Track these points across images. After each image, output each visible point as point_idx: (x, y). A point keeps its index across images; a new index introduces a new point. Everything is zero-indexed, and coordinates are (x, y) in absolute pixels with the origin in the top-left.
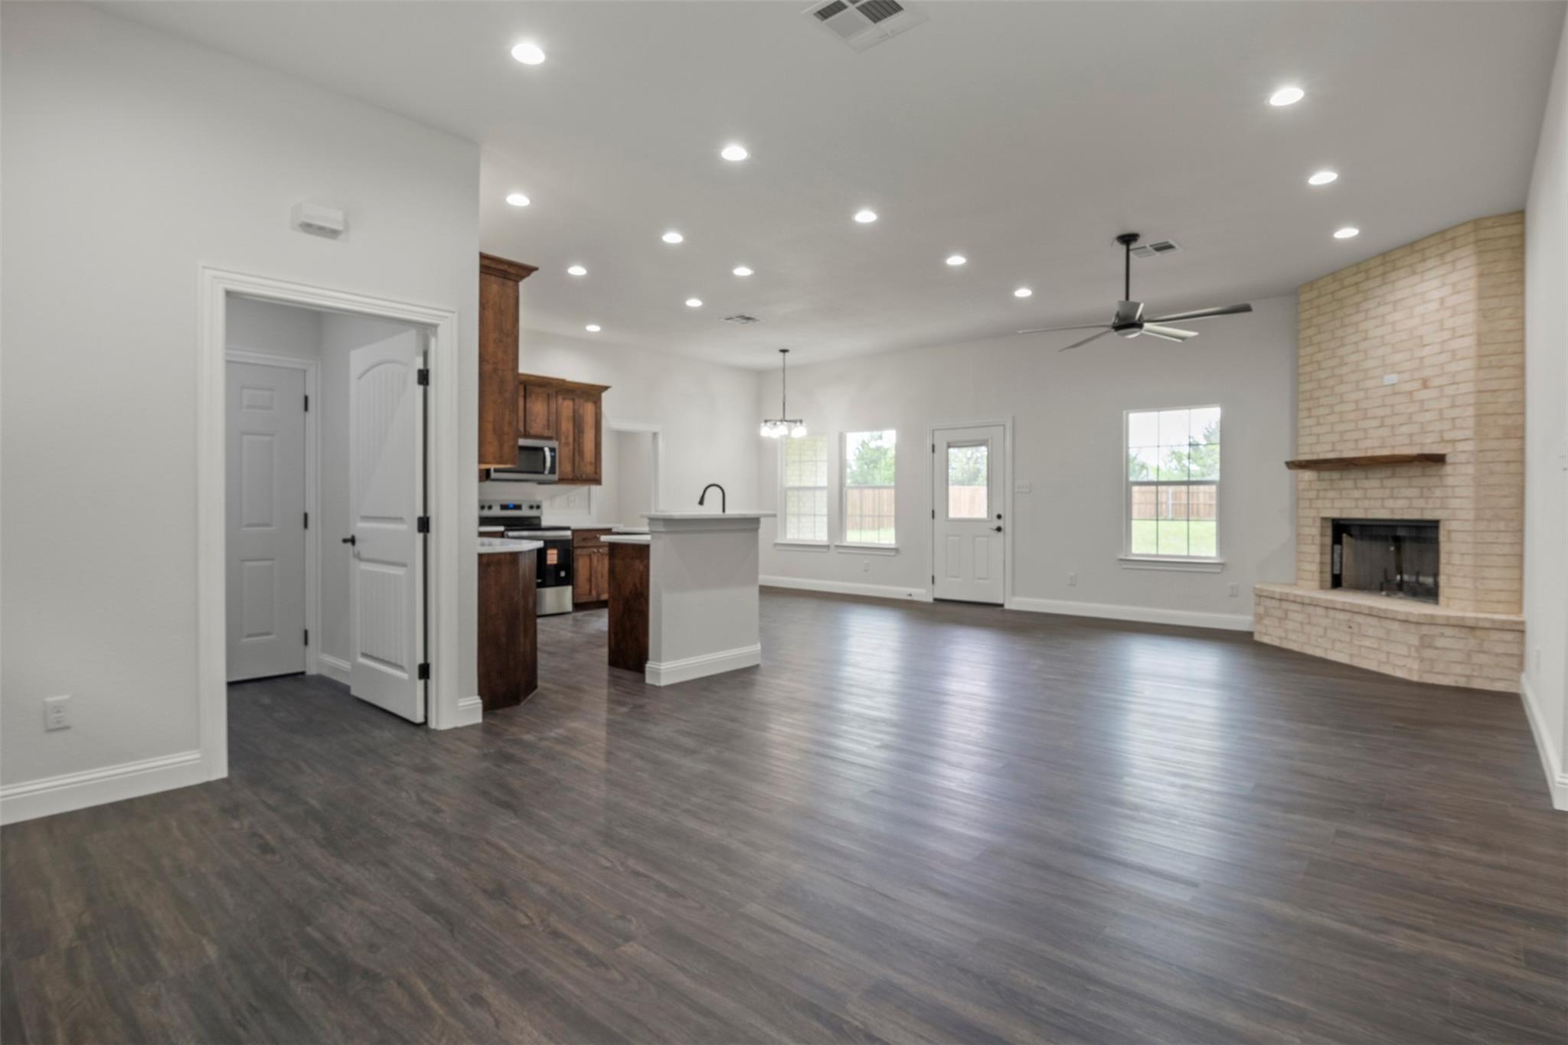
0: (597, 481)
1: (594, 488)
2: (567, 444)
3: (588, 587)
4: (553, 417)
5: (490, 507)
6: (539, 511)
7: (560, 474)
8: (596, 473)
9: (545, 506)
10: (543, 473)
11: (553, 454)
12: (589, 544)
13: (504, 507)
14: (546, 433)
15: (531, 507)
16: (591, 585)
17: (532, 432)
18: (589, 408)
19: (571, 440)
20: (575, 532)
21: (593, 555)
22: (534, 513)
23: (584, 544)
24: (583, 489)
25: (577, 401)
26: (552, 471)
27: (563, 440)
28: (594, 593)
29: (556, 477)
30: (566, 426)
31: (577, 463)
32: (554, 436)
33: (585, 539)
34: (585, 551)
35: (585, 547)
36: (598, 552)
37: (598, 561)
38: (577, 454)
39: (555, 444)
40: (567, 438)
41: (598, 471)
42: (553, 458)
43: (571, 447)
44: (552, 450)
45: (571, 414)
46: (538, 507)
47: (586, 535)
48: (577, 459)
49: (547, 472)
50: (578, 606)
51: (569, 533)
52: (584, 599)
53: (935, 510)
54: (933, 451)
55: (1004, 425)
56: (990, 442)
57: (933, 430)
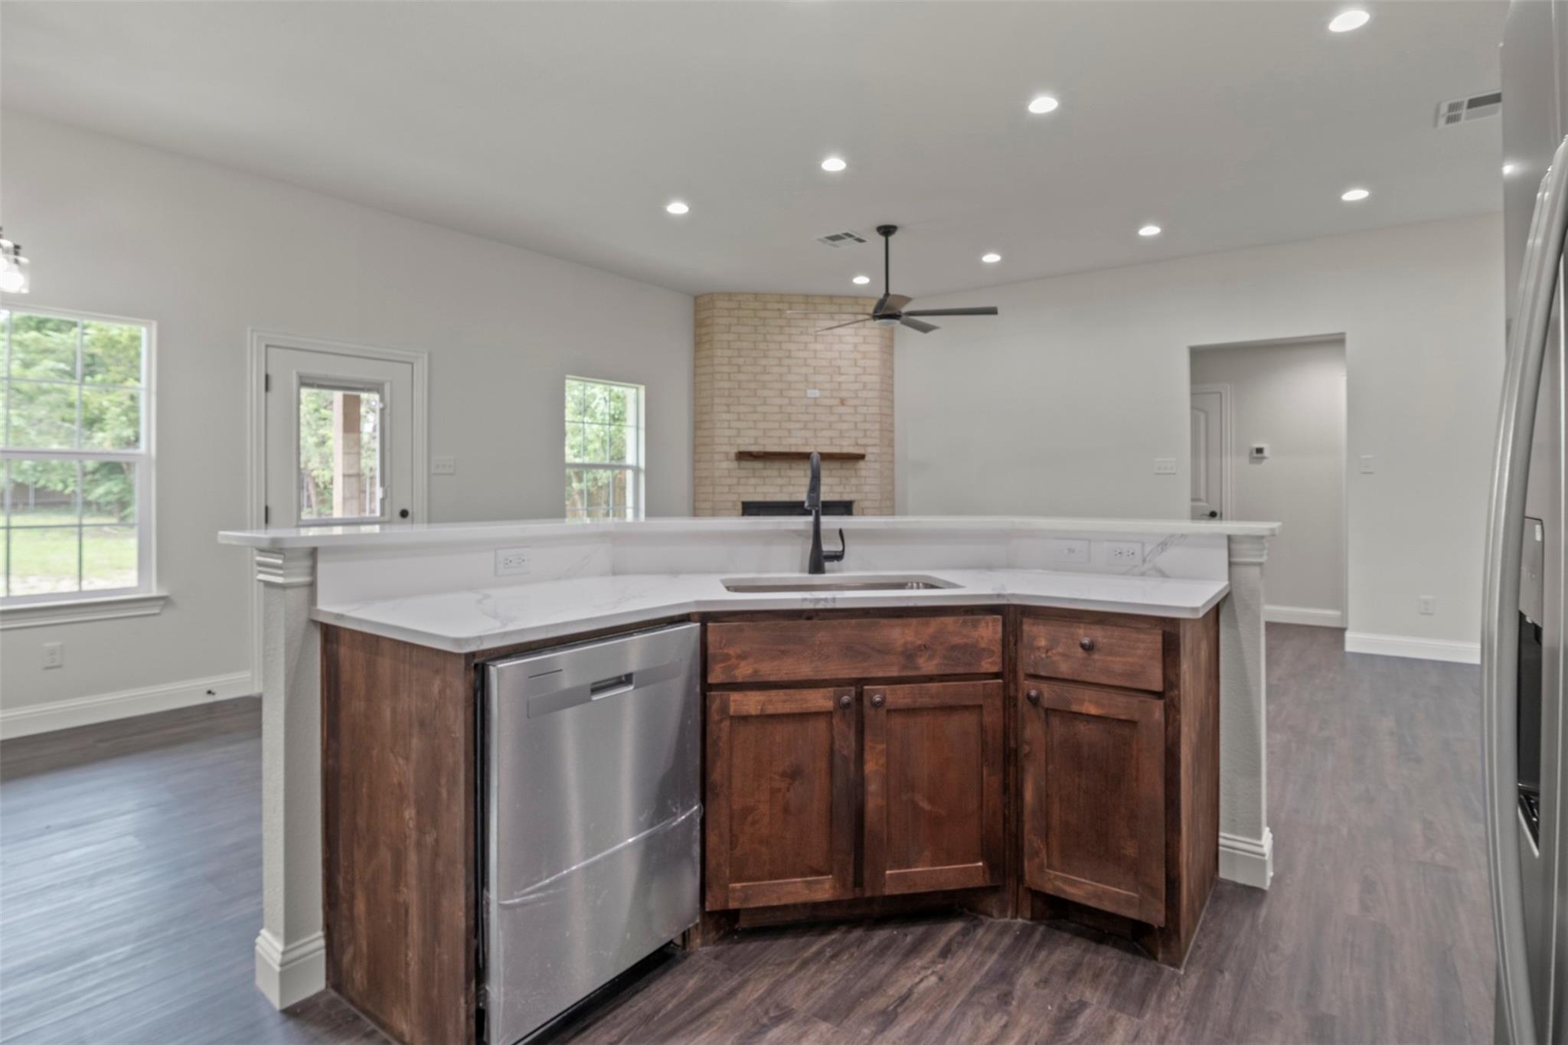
53: (270, 505)
54: (267, 388)
55: (412, 364)
56: (387, 387)
57: (267, 346)
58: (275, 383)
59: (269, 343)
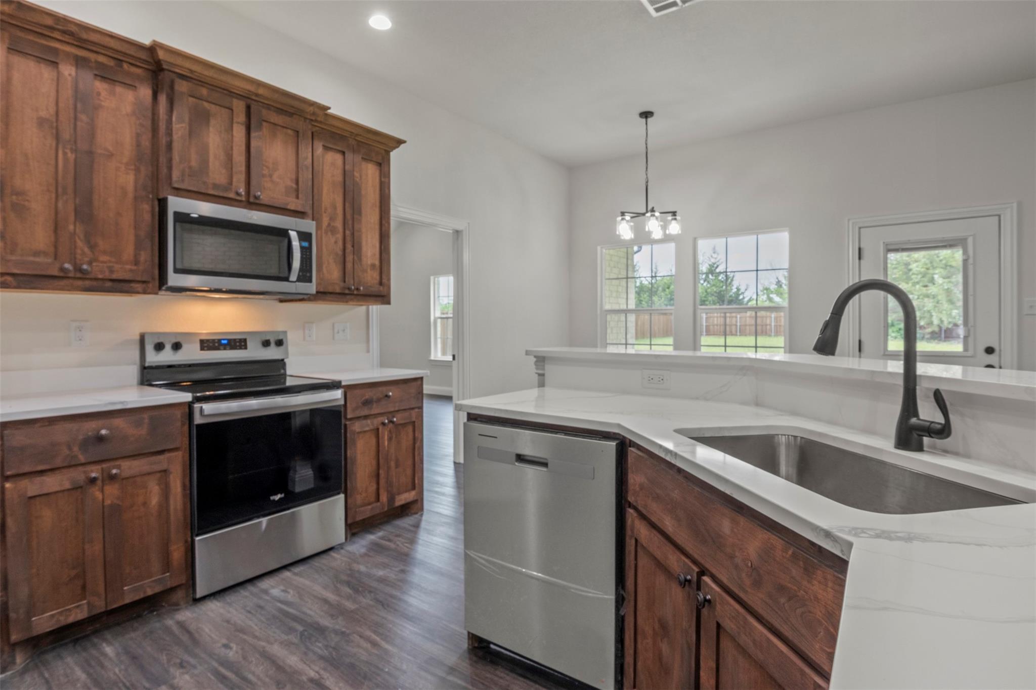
0: (383, 297)
1: (375, 309)
2: (332, 230)
3: (373, 487)
4: (306, 176)
5: (177, 346)
6: (281, 348)
7: (318, 285)
8: (381, 283)
9: (292, 338)
10: (286, 279)
11: (306, 244)
12: (375, 411)
13: (207, 344)
14: (293, 204)
15: (266, 344)
16: (378, 483)
17: (264, 198)
18: (370, 172)
19: (339, 224)
20: (349, 389)
21: (381, 428)
22: (272, 353)
23: (365, 412)
24: (355, 312)
25: (349, 156)
26: (304, 276)
27: (325, 221)
28: (384, 498)
29: (311, 288)
30: (331, 197)
31: (349, 265)
32: (310, 212)
33: (367, 403)
34: (369, 424)
35: (366, 417)
36: (391, 422)
37: (390, 439)
38: (349, 246)
39: (309, 225)
40: (332, 219)
41: (384, 281)
42: (306, 253)
43: (340, 236)
44: (305, 236)
45: (340, 178)
46: (279, 343)
47: (369, 394)
48: (349, 258)
49: (293, 277)
50: (355, 528)
51: (338, 394)
52: (366, 512)
53: (862, 339)
54: (860, 258)
55: (999, 216)
56: (970, 241)
57: (860, 228)
58: (865, 254)
59: (861, 225)
